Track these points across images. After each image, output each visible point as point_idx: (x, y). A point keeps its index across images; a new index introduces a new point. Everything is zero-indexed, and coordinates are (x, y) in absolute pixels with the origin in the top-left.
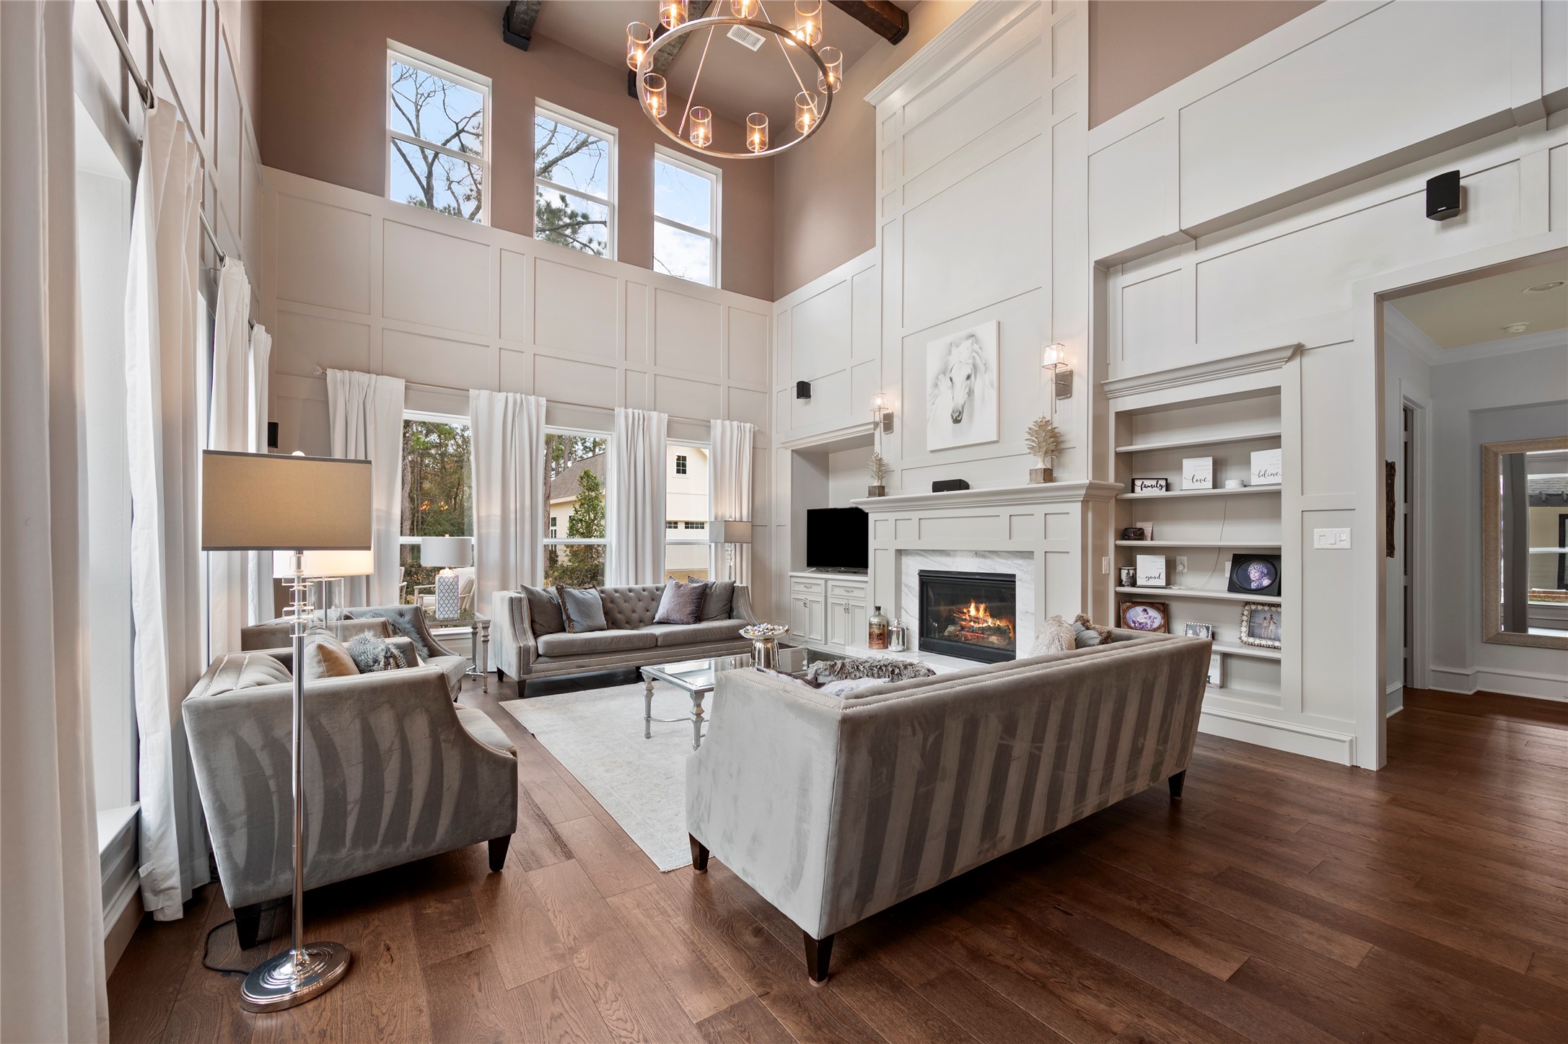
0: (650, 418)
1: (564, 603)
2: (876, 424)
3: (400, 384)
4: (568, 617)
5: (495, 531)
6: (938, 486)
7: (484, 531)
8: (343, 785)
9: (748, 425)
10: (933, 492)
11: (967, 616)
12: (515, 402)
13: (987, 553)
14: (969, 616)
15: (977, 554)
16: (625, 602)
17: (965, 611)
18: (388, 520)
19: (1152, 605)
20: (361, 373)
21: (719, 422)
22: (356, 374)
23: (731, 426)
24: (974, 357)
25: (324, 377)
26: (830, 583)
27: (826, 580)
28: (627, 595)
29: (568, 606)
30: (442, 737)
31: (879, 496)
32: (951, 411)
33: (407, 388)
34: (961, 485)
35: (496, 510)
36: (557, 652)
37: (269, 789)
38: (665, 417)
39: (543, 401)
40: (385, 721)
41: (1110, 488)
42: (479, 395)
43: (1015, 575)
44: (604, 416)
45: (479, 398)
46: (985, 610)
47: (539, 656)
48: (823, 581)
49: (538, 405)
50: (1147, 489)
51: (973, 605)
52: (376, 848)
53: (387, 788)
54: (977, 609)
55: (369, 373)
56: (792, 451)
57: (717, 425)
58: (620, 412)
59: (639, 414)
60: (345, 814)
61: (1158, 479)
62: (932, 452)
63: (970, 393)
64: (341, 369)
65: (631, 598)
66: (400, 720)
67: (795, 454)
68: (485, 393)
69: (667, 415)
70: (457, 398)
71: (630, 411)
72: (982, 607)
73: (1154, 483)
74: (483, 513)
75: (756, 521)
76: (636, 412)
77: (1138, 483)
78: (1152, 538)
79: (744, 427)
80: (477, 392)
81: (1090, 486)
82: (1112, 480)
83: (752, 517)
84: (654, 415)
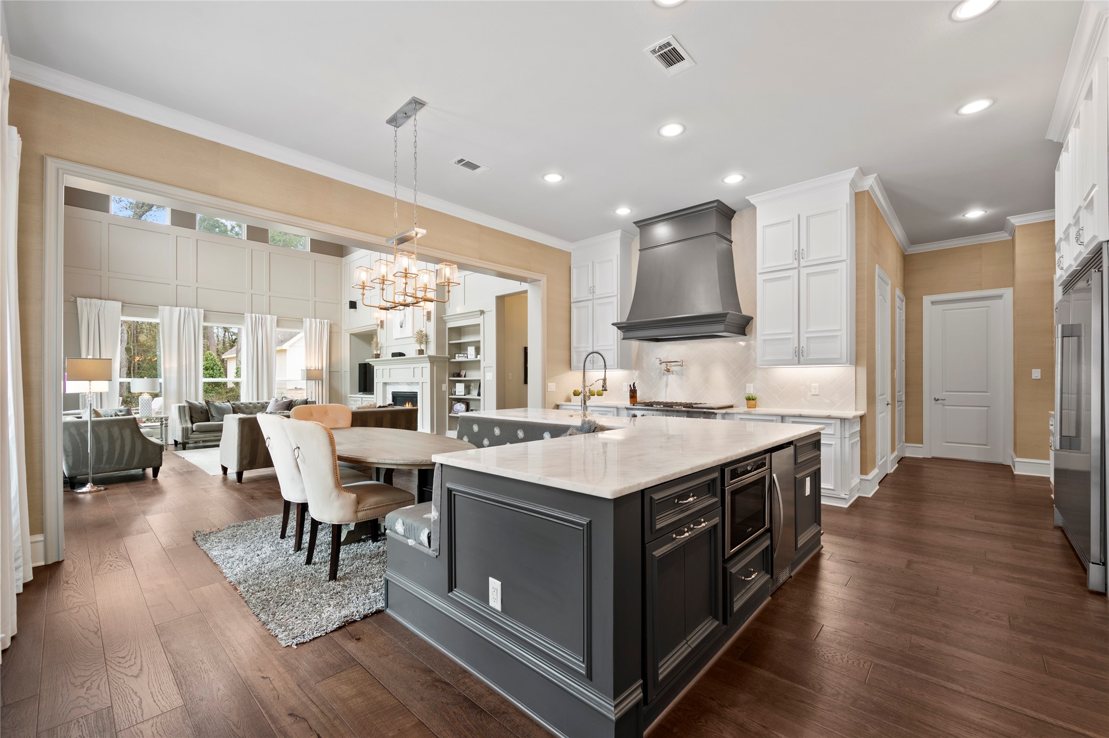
0: (266, 319)
1: (209, 409)
2: (378, 325)
3: (119, 304)
4: (212, 415)
5: (174, 375)
6: (394, 355)
7: (167, 375)
8: (102, 447)
9: (326, 321)
10: (392, 357)
12: (185, 312)
13: (409, 384)
15: (407, 384)
16: (247, 409)
19: (462, 403)
20: (96, 300)
21: (308, 319)
22: (94, 300)
23: (316, 322)
25: (76, 302)
26: (363, 399)
27: (362, 398)
28: (248, 406)
29: (211, 410)
30: (135, 436)
31: (376, 358)
32: (400, 322)
33: (122, 306)
34: (403, 355)
35: (175, 365)
36: (203, 429)
37: (79, 446)
38: (275, 317)
39: (202, 311)
40: (116, 431)
41: (446, 358)
42: (164, 308)
43: (417, 392)
44: (239, 317)
45: (164, 310)
47: (193, 431)
48: (361, 398)
49: (199, 313)
50: (459, 358)
52: (113, 465)
53: (116, 449)
55: (101, 299)
56: (350, 334)
57: (307, 321)
58: (248, 316)
59: (259, 316)
61: (464, 354)
62: (396, 339)
63: (405, 316)
64: (85, 297)
65: (250, 407)
66: (121, 429)
67: (351, 336)
68: (167, 308)
69: (276, 316)
70: (153, 309)
71: (254, 315)
73: (463, 355)
74: (167, 366)
75: (333, 369)
76: (257, 315)
77: (457, 355)
78: (465, 377)
79: (324, 322)
80: (163, 307)
81: (429, 357)
82: (447, 355)
83: (329, 367)
84: (269, 316)
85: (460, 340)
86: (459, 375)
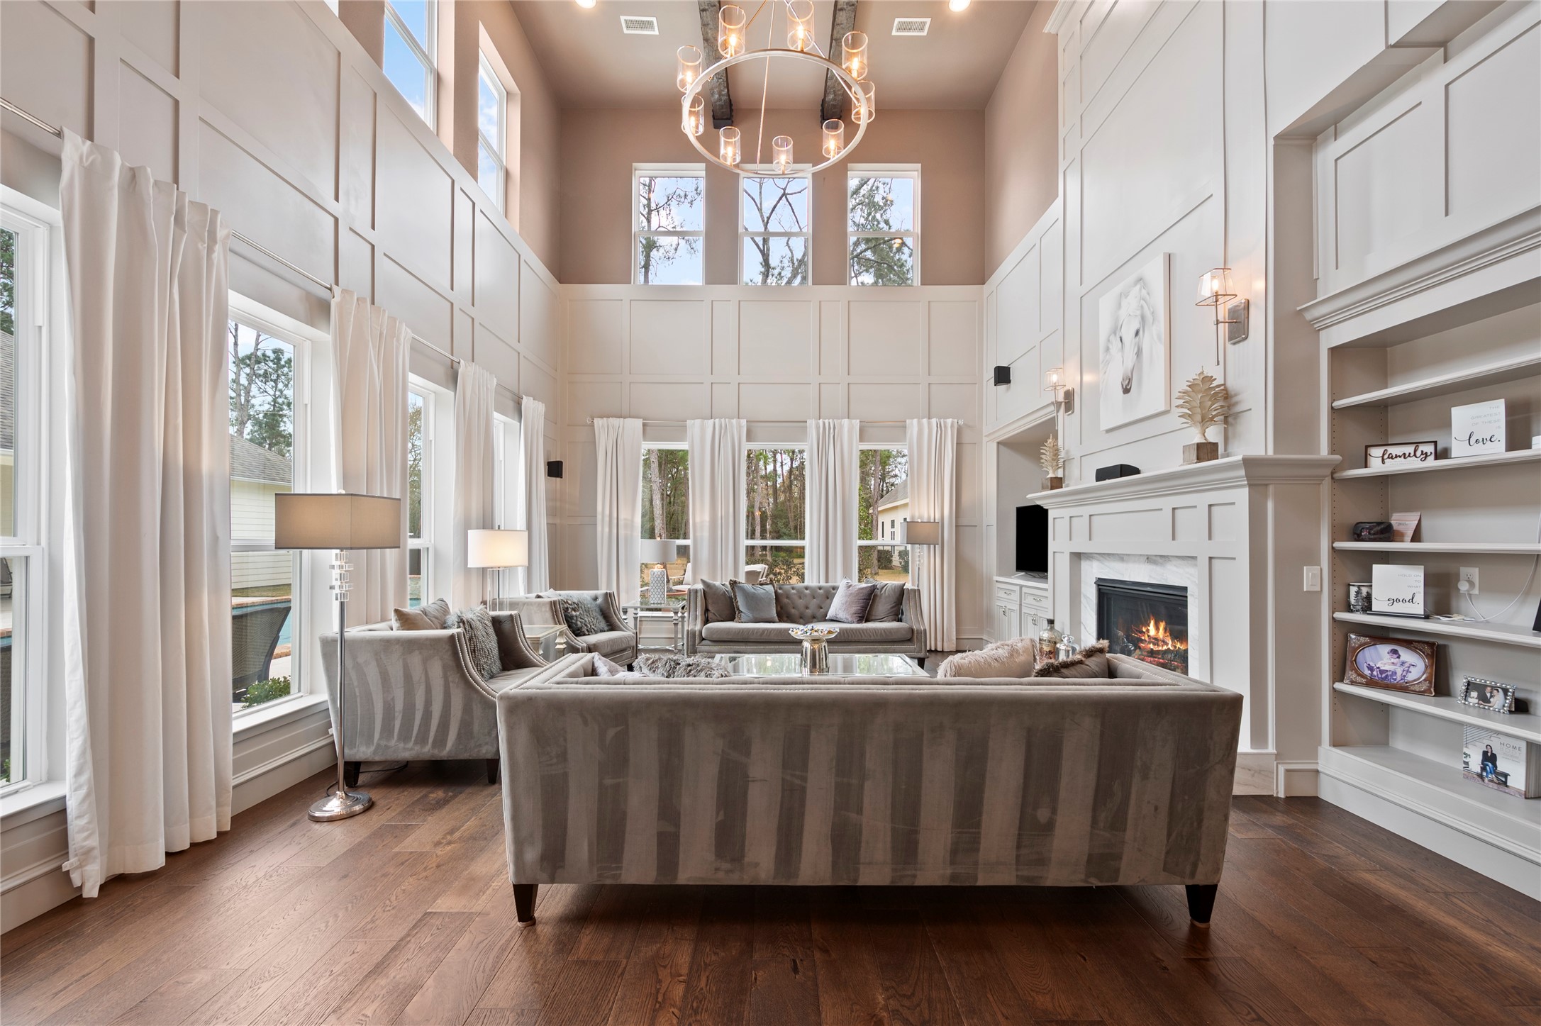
0: (841, 427)
1: (735, 596)
2: (1058, 404)
3: (638, 423)
4: (738, 609)
5: (705, 534)
6: (1102, 474)
7: (698, 534)
8: (393, 699)
9: (949, 421)
10: (1097, 481)
11: (1146, 636)
12: (721, 426)
13: (1158, 558)
14: (1149, 636)
15: (1149, 559)
16: (800, 598)
17: (1144, 630)
18: (630, 525)
19: (1408, 644)
20: (615, 419)
21: (915, 421)
22: (611, 419)
23: (929, 424)
24: (1142, 307)
25: (592, 425)
26: (1024, 590)
27: (1021, 587)
28: (802, 592)
29: (738, 599)
30: (450, 679)
31: (1052, 489)
32: (1121, 379)
33: (644, 425)
34: (1134, 470)
35: (707, 517)
36: (715, 637)
37: (355, 694)
38: (856, 423)
39: (744, 422)
40: (416, 664)
41: (1322, 463)
42: (694, 424)
43: (1185, 589)
44: (799, 427)
45: (694, 426)
46: (1165, 630)
47: (703, 639)
48: (1017, 588)
49: (740, 427)
50: (1387, 461)
51: (1152, 623)
53: (417, 707)
54: (1157, 629)
55: (621, 418)
56: (998, 443)
57: (913, 425)
58: (811, 423)
59: (829, 423)
60: (394, 718)
61: (1417, 443)
62: (1108, 431)
63: (1139, 353)
64: (604, 417)
65: (806, 596)
67: (1001, 447)
68: (698, 422)
69: (858, 421)
70: (679, 428)
71: (821, 421)
72: (1162, 625)
73: (1409, 449)
74: (698, 520)
75: (964, 521)
76: (826, 421)
77: (1376, 452)
78: (1416, 537)
79: (945, 423)
80: (692, 421)
81: (1249, 463)
82: (1324, 451)
83: (957, 517)
84: (846, 422)
85: (1386, 387)
86: (1386, 531)
